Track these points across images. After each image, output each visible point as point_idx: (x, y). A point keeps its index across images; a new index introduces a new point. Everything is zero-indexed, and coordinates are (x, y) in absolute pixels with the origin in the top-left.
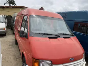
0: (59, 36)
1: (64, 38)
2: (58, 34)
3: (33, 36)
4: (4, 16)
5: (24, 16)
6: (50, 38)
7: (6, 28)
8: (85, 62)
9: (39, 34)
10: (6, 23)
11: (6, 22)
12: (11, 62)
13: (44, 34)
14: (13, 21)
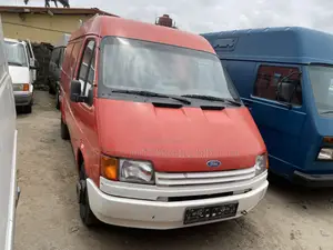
0: (189, 103)
1: (204, 108)
2: (187, 96)
3: (106, 96)
4: (23, 43)
5: (88, 41)
6: (156, 105)
7: (31, 87)
8: (267, 183)
9: (127, 92)
10: (31, 68)
11: (33, 65)
12: (46, 184)
13: (142, 94)
14: (58, 62)
